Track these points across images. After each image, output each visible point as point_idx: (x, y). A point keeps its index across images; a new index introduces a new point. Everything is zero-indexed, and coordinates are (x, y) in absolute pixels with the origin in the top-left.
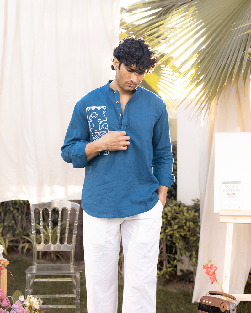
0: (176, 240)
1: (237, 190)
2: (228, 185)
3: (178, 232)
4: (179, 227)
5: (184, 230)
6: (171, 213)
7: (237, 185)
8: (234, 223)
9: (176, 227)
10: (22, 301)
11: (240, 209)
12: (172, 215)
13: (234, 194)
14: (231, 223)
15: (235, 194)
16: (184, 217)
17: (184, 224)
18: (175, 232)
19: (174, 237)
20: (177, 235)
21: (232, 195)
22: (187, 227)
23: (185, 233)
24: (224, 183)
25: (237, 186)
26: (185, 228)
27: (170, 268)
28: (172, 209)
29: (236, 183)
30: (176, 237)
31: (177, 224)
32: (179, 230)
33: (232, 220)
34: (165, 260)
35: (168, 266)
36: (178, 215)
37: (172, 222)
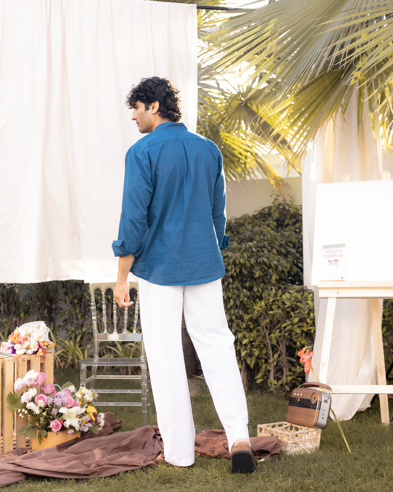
0: (297, 338)
1: (340, 256)
2: (330, 249)
3: (299, 327)
4: (301, 320)
5: (307, 324)
6: (290, 301)
7: (340, 248)
8: (337, 298)
9: (296, 320)
10: (72, 391)
11: (343, 279)
12: (291, 304)
13: (336, 260)
14: (334, 297)
15: (338, 261)
16: (308, 306)
17: (306, 316)
18: (296, 326)
19: (293, 334)
20: (298, 331)
21: (334, 262)
22: (311, 319)
23: (309, 328)
24: (325, 247)
25: (341, 251)
26: (308, 320)
27: (290, 376)
28: (291, 297)
29: (339, 247)
30: (296, 334)
31: (298, 317)
32: (300, 324)
33: (334, 294)
34: (285, 366)
35: (289, 373)
36: (299, 304)
37: (292, 314)
